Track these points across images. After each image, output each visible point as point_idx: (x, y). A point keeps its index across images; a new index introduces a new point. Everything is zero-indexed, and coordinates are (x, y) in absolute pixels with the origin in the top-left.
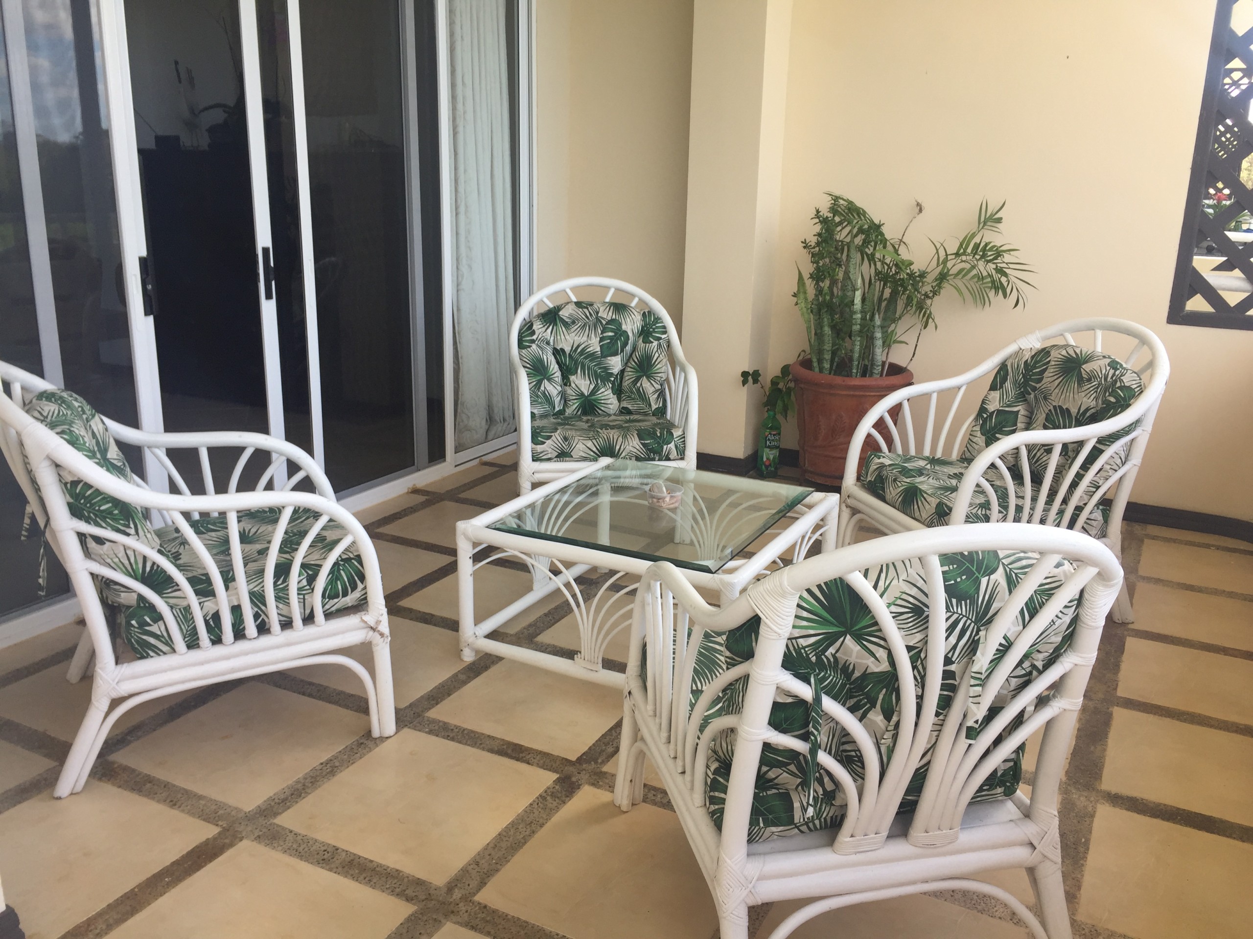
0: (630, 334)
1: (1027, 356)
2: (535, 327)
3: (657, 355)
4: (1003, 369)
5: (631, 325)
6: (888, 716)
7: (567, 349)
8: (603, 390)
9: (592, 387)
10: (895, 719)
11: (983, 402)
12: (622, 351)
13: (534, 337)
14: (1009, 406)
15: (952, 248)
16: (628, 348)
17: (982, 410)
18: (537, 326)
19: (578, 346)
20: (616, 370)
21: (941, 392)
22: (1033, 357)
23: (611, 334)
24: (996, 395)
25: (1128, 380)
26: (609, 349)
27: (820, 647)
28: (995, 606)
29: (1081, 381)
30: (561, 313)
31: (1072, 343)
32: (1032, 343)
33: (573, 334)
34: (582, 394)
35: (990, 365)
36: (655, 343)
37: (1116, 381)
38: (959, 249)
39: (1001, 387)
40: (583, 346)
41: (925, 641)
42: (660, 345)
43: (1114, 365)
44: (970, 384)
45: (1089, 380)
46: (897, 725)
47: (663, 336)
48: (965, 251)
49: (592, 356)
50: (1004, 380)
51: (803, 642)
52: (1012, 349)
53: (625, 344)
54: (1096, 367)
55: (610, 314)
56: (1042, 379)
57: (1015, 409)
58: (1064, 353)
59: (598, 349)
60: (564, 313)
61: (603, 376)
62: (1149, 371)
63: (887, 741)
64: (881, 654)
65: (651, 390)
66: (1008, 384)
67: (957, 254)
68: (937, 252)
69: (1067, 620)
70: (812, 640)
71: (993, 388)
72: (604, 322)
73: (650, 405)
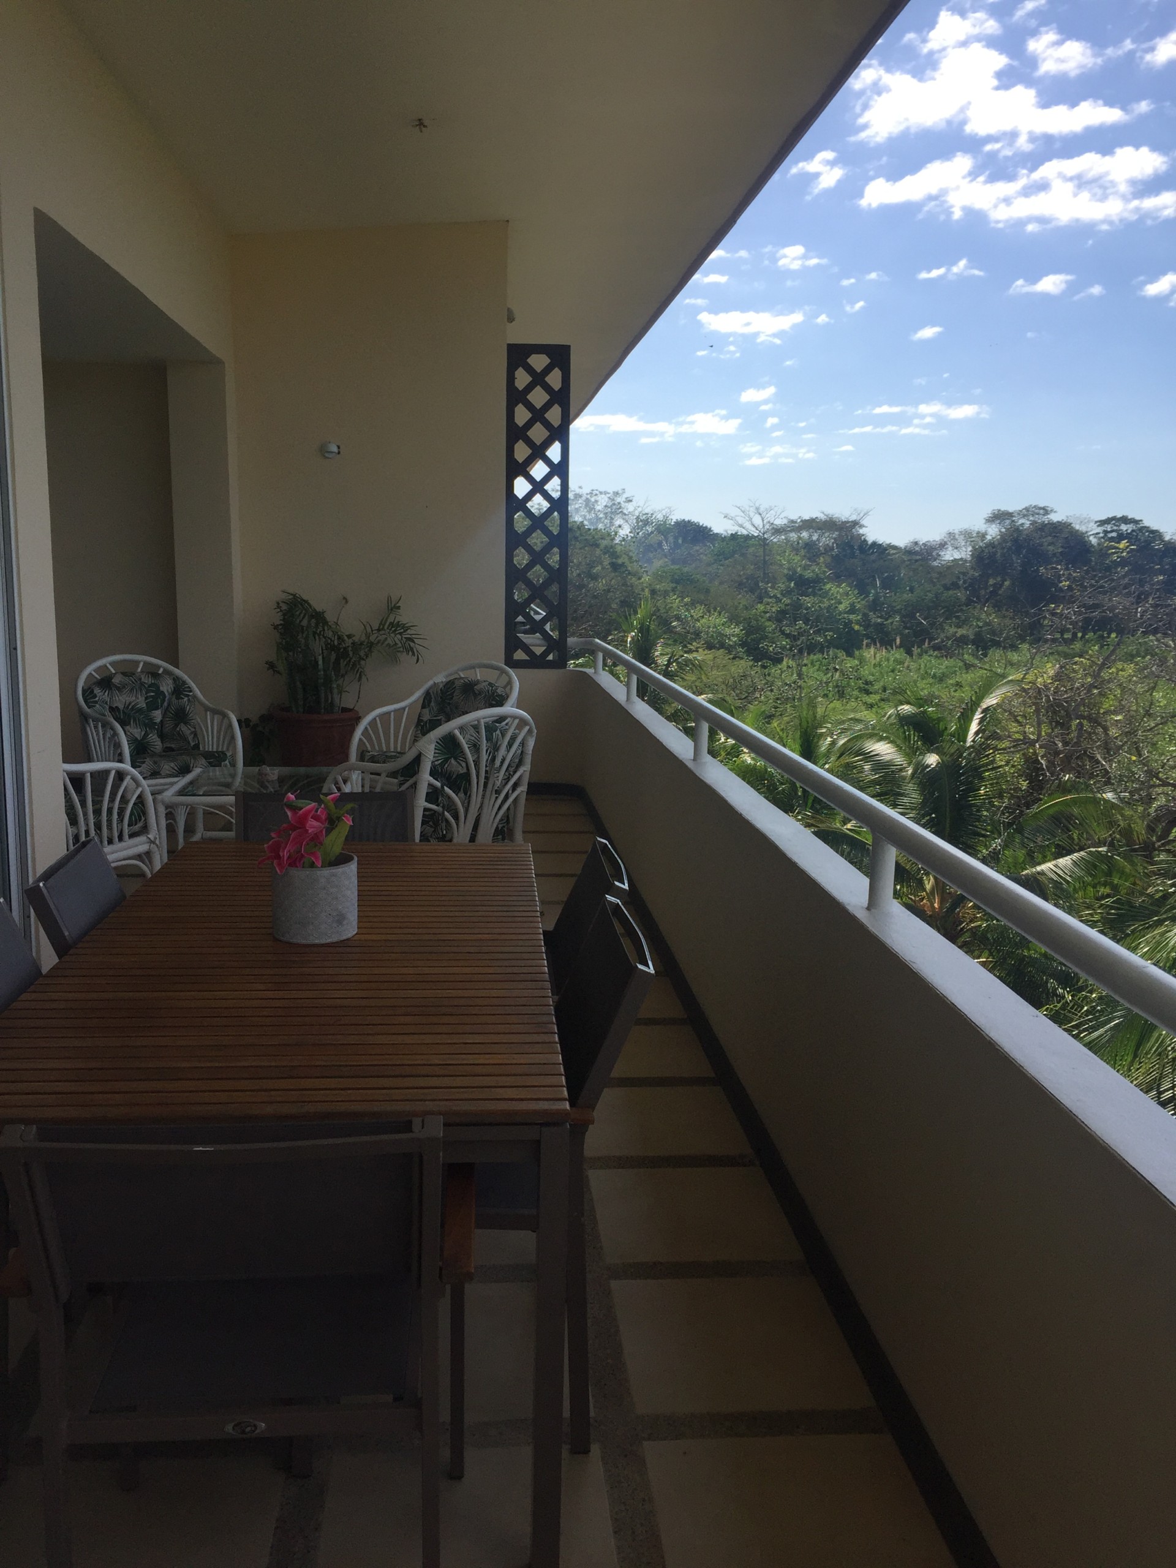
0: (167, 694)
1: (441, 686)
2: (95, 692)
3: (188, 707)
4: (427, 695)
5: (166, 687)
6: (465, 794)
7: (121, 707)
8: (151, 735)
9: (143, 733)
10: (468, 794)
11: (419, 716)
12: (162, 706)
13: (97, 699)
14: (435, 716)
15: (376, 626)
16: (166, 704)
17: (419, 721)
18: (97, 691)
19: (130, 704)
20: (158, 720)
21: (395, 711)
22: (444, 686)
23: (152, 694)
24: (426, 711)
25: (500, 691)
26: (153, 705)
27: (442, 765)
28: (499, 743)
29: (475, 695)
30: (113, 681)
31: (463, 676)
32: (441, 679)
33: (125, 696)
34: (136, 739)
35: (418, 694)
36: (186, 699)
37: (494, 693)
38: (379, 627)
39: (429, 706)
40: (133, 704)
41: (478, 757)
42: (189, 700)
43: (490, 684)
44: (411, 705)
45: (480, 694)
46: (470, 796)
47: (191, 694)
48: (383, 627)
49: (140, 710)
50: (430, 702)
51: (436, 763)
52: (430, 683)
53: (163, 700)
54: (482, 687)
55: (150, 680)
56: (452, 698)
57: (439, 718)
58: (462, 681)
59: (145, 705)
60: (116, 680)
61: (150, 725)
62: (509, 687)
63: (466, 804)
64: (464, 764)
65: (189, 732)
66: (433, 704)
67: (379, 630)
68: (365, 628)
69: (520, 751)
70: (440, 761)
71: (423, 707)
72: (146, 686)
73: (189, 742)
